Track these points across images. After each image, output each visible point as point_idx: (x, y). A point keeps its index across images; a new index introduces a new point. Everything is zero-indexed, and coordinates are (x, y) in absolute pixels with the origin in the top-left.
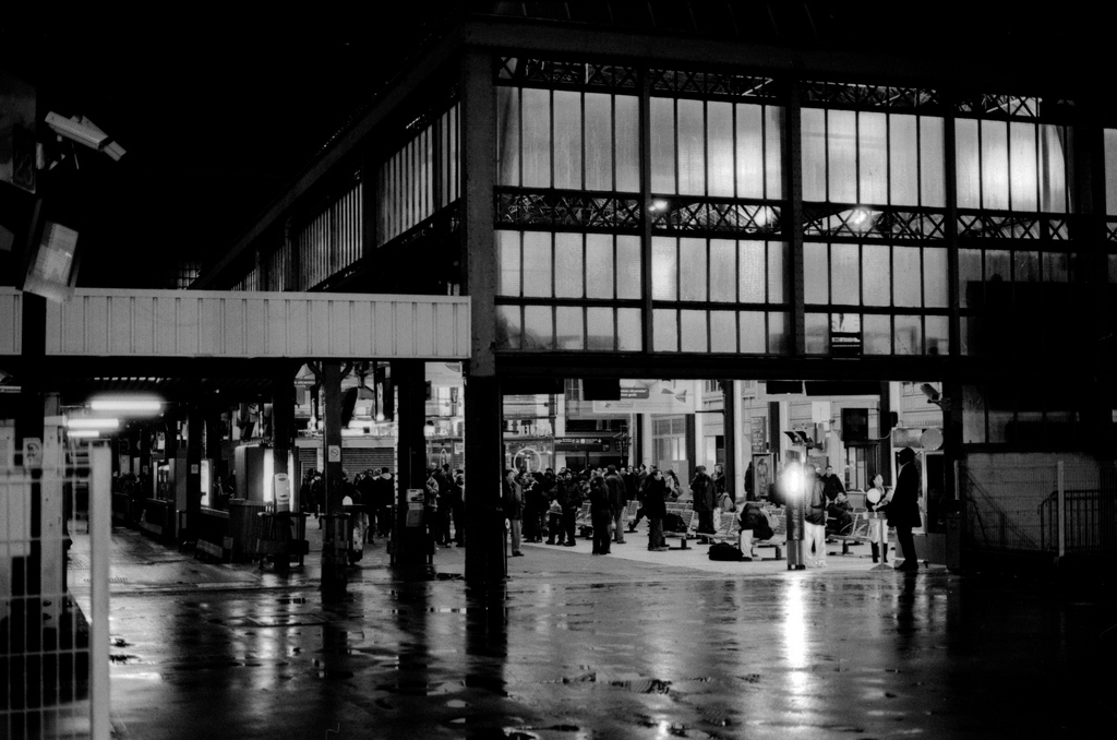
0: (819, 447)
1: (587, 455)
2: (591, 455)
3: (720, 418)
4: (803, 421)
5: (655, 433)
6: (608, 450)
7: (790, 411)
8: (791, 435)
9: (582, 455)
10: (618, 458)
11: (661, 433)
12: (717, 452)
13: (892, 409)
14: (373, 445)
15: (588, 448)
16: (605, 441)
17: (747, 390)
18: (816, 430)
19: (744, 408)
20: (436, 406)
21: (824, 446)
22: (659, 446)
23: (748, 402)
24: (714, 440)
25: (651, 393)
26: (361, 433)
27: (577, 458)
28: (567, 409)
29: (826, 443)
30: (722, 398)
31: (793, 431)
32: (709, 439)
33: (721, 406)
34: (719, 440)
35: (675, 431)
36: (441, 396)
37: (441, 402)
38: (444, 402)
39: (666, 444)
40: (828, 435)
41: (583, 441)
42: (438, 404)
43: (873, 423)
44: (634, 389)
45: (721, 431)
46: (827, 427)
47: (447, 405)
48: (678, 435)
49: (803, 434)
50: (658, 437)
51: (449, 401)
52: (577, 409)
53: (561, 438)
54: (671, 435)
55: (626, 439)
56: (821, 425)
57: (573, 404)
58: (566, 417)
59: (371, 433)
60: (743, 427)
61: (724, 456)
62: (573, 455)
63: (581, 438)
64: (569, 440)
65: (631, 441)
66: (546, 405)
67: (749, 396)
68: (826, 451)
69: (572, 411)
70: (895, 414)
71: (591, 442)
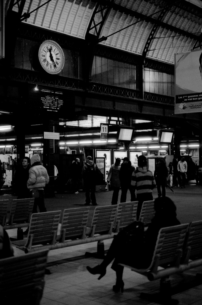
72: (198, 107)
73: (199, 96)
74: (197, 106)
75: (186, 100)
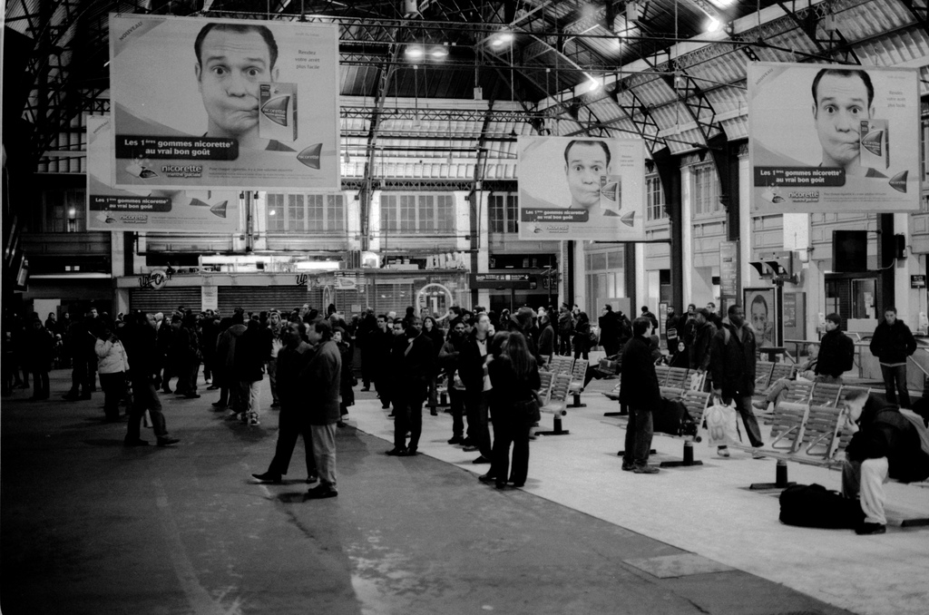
0: (793, 280)
1: (513, 293)
2: (518, 293)
3: (666, 248)
4: (774, 250)
5: (588, 267)
6: (535, 288)
7: (753, 239)
8: (758, 266)
9: (508, 292)
10: (546, 296)
11: (595, 268)
12: (661, 288)
13: (897, 231)
14: (267, 282)
15: (514, 286)
16: (532, 278)
17: (698, 216)
18: (791, 261)
19: (694, 237)
20: (345, 240)
21: (799, 279)
22: (593, 282)
23: (699, 229)
24: (657, 275)
25: (590, 215)
26: (254, 269)
27: (503, 296)
28: (490, 242)
29: (802, 277)
30: (668, 226)
31: (762, 262)
32: (651, 274)
33: (667, 235)
34: (664, 275)
35: (612, 265)
36: (350, 229)
37: (350, 235)
38: (354, 235)
39: (602, 281)
40: (805, 266)
41: (508, 277)
42: (347, 237)
43: (873, 249)
44: (570, 210)
45: (667, 265)
46: (803, 255)
47: (357, 238)
48: (615, 270)
49: (774, 265)
50: (592, 272)
51: (359, 234)
52: (502, 242)
53: (484, 275)
54: (608, 270)
55: (555, 277)
56: (797, 254)
57: (497, 236)
58: (490, 251)
59: (266, 269)
60: (693, 258)
61: (670, 293)
62: (499, 293)
63: (505, 274)
64: (493, 277)
65: (561, 277)
66: (467, 238)
67: (700, 223)
68: (801, 286)
69: (496, 245)
70: (901, 238)
71: (516, 278)
72: (190, 175)
73: (193, 144)
74: (189, 171)
75: (153, 152)
